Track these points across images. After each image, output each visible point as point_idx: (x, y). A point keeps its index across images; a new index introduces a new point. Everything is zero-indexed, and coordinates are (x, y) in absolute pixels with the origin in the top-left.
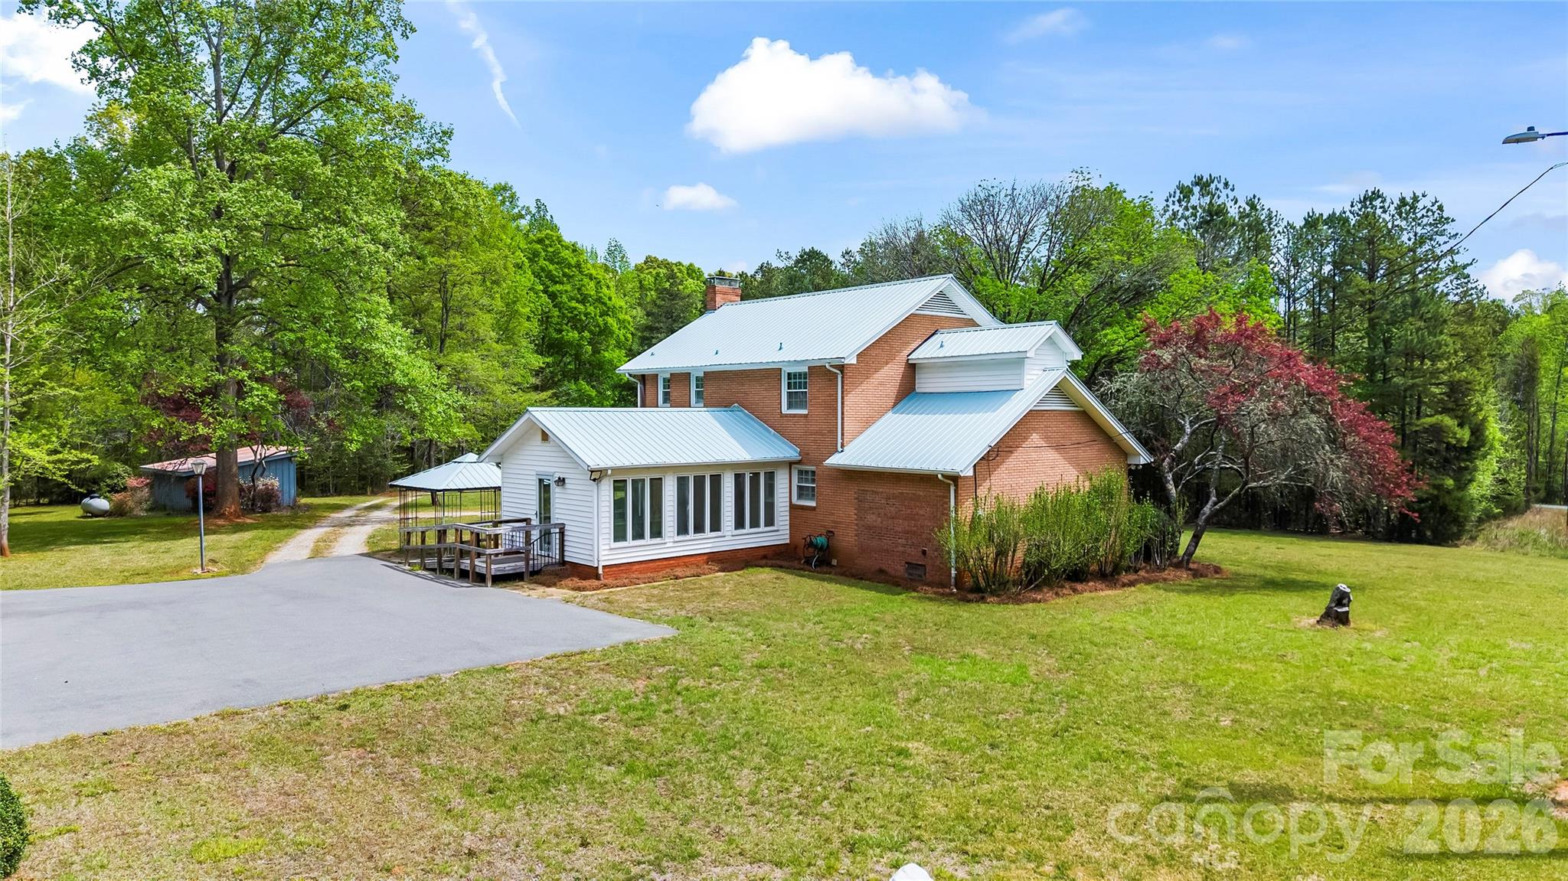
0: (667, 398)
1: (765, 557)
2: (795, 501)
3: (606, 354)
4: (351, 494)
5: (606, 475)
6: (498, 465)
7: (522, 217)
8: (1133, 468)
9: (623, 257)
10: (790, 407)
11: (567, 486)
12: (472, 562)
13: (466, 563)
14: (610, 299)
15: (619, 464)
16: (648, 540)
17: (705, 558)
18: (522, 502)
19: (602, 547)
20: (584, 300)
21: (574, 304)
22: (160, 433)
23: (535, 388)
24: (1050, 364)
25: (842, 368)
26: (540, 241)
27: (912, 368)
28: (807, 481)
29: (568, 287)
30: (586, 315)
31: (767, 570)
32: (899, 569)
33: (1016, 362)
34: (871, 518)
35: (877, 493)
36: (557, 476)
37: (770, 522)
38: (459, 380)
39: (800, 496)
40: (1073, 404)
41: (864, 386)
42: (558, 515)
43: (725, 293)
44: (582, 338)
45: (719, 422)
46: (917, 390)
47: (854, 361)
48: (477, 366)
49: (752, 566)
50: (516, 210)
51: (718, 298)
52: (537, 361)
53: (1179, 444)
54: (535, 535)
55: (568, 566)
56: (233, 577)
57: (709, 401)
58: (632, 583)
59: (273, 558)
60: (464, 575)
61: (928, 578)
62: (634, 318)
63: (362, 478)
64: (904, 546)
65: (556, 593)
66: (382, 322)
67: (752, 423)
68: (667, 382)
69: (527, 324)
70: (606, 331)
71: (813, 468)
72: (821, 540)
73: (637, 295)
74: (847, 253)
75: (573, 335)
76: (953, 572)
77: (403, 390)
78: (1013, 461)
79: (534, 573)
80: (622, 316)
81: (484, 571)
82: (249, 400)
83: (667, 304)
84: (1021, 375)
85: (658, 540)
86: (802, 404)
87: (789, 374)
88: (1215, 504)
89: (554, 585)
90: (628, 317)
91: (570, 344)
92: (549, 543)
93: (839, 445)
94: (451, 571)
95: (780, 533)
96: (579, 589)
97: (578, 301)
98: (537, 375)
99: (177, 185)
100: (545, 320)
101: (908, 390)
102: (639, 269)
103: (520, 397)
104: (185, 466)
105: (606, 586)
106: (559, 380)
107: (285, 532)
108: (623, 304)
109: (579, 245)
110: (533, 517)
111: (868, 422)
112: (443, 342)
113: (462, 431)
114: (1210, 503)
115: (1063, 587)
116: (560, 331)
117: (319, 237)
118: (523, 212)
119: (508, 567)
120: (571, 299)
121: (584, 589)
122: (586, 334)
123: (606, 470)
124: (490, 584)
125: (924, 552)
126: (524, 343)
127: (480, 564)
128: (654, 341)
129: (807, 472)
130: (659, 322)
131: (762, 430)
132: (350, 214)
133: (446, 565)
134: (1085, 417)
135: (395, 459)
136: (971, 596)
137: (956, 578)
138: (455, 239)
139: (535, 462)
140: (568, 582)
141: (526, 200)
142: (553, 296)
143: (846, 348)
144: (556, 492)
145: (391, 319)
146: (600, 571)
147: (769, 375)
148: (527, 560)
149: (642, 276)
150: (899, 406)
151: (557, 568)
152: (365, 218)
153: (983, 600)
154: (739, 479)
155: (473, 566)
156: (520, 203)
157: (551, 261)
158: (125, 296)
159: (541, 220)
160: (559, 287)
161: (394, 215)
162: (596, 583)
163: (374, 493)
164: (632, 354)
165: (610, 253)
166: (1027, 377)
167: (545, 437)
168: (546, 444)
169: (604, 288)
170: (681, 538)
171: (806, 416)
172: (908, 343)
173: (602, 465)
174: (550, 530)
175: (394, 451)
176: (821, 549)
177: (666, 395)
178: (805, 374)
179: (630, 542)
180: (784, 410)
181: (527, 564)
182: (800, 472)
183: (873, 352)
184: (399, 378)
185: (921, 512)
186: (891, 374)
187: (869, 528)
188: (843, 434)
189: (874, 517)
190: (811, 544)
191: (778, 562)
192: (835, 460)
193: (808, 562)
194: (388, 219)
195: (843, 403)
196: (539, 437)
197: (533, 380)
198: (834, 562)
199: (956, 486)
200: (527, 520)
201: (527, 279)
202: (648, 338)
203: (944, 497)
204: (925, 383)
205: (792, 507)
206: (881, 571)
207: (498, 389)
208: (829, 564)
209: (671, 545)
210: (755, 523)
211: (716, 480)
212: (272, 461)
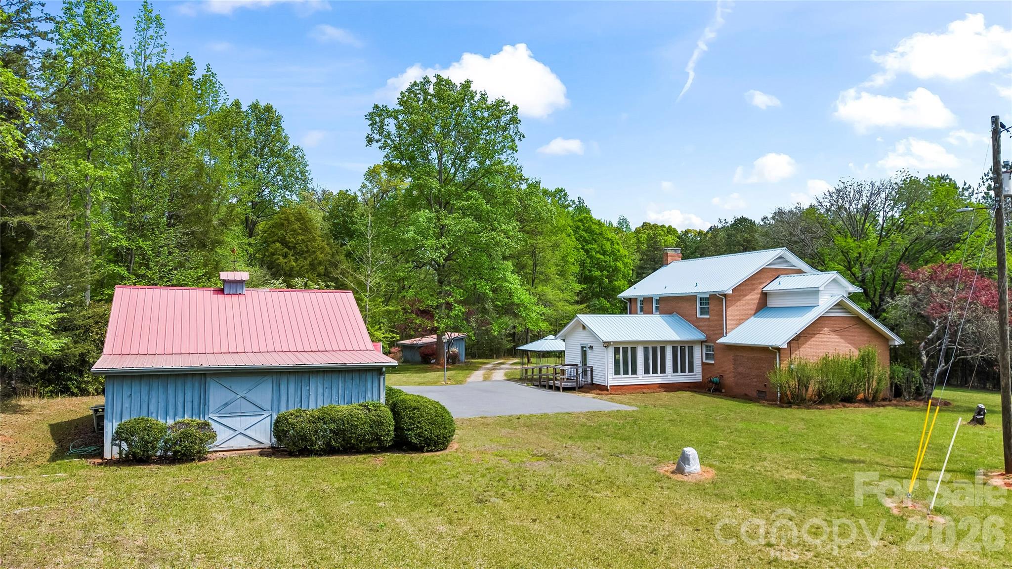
0: (641, 311)
1: (689, 387)
2: (704, 360)
3: (616, 283)
4: (487, 358)
5: (611, 345)
6: (564, 340)
7: (571, 206)
8: (892, 347)
9: (627, 226)
10: (701, 314)
11: (594, 349)
12: (554, 382)
13: (551, 383)
14: (619, 251)
15: (616, 340)
16: (630, 375)
17: (658, 385)
18: (573, 357)
19: (609, 377)
20: (604, 253)
21: (599, 256)
22: (420, 325)
23: (577, 303)
24: (835, 293)
25: (725, 295)
26: (581, 221)
27: (765, 295)
28: (710, 351)
29: (595, 246)
30: (605, 262)
31: (688, 392)
32: (754, 394)
33: (814, 292)
34: (740, 369)
35: (743, 356)
36: (589, 345)
37: (691, 370)
38: (542, 300)
39: (707, 358)
40: (850, 313)
41: (738, 304)
42: (590, 363)
43: (673, 256)
44: (602, 275)
45: (666, 323)
46: (768, 306)
47: (731, 292)
48: (550, 293)
49: (681, 391)
50: (567, 203)
51: (669, 259)
52: (578, 287)
53: (931, 335)
54: (580, 371)
55: (594, 385)
56: (457, 385)
57: (662, 311)
58: (622, 394)
59: (469, 380)
60: (550, 387)
61: (767, 397)
62: (633, 260)
63: (491, 350)
64: (756, 382)
65: (589, 395)
66: (508, 274)
67: (683, 322)
68: (642, 302)
69: (573, 267)
70: (616, 270)
71: (713, 344)
72: (716, 380)
73: (635, 247)
74: (765, 218)
75: (597, 273)
76: (779, 395)
77: (518, 305)
78: (813, 341)
79: (580, 388)
80: (626, 260)
81: (559, 386)
82: (454, 312)
83: (652, 253)
84: (818, 299)
85: (635, 376)
86: (707, 313)
87: (701, 298)
88: (943, 367)
89: (589, 392)
90: (629, 261)
91: (596, 277)
92: (586, 375)
93: (725, 333)
94: (544, 386)
95: (697, 376)
96: (599, 394)
97: (601, 254)
98: (578, 295)
99: (430, 220)
100: (582, 264)
101: (763, 305)
102: (638, 231)
103: (570, 308)
104: (421, 342)
105: (611, 394)
106: (590, 298)
107: (467, 371)
108: (627, 253)
109: (602, 221)
110: (579, 364)
111: (740, 322)
112: (533, 281)
113: (544, 326)
114: (941, 366)
115: (838, 404)
116: (590, 271)
117: (484, 237)
118: (571, 204)
119: (569, 385)
120: (597, 252)
121: (602, 394)
122: (605, 273)
123: (611, 342)
124: (561, 391)
125: (765, 385)
126: (572, 278)
127: (558, 383)
128: (644, 275)
129: (710, 346)
130: (647, 264)
131: (687, 325)
132: (496, 225)
133: (542, 383)
134: (858, 319)
135: (507, 341)
136: (785, 405)
137: (780, 398)
138: (540, 230)
139: (580, 339)
140: (594, 391)
141: (572, 196)
142: (587, 251)
143: (727, 286)
144: (589, 352)
145: (512, 272)
146: (609, 388)
147: (690, 299)
148: (577, 382)
149: (640, 235)
150: (757, 315)
151: (590, 386)
152: (503, 227)
153: (790, 407)
154: (674, 350)
155: (554, 383)
156: (569, 199)
157: (586, 231)
158: (406, 266)
159: (581, 209)
160: (590, 246)
161: (515, 225)
162: (606, 392)
163: (497, 358)
164: (631, 283)
165: (620, 223)
166: (820, 300)
167: (584, 328)
168: (584, 331)
169: (616, 244)
170: (646, 375)
171: (708, 319)
172: (762, 283)
173: (609, 340)
174: (586, 368)
175: (507, 337)
176: (716, 384)
177: (641, 308)
178: (708, 298)
179: (622, 376)
180: (699, 316)
181: (577, 384)
182: (707, 346)
183: (743, 288)
184: (516, 300)
185: (764, 366)
186: (753, 298)
187: (740, 374)
188: (726, 328)
189: (742, 368)
190: (710, 381)
191: (696, 390)
192: (722, 340)
193: (709, 390)
194: (511, 227)
195: (726, 313)
196: (582, 328)
197: (576, 298)
198: (723, 391)
199: (779, 353)
200: (576, 365)
201: (572, 242)
202: (641, 273)
203: (774, 358)
204: (772, 303)
205: (703, 364)
206: (746, 395)
207: (560, 304)
208: (720, 391)
209: (641, 378)
210: (683, 371)
211: (663, 350)
212: (457, 340)
